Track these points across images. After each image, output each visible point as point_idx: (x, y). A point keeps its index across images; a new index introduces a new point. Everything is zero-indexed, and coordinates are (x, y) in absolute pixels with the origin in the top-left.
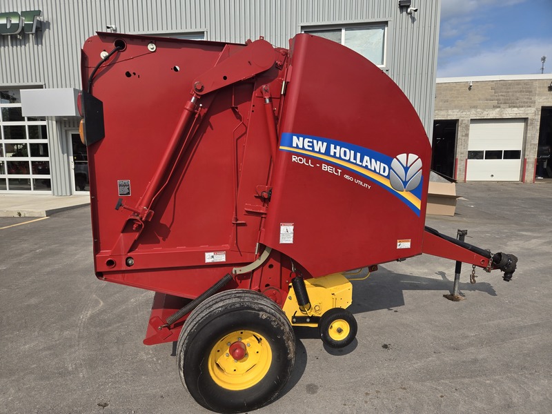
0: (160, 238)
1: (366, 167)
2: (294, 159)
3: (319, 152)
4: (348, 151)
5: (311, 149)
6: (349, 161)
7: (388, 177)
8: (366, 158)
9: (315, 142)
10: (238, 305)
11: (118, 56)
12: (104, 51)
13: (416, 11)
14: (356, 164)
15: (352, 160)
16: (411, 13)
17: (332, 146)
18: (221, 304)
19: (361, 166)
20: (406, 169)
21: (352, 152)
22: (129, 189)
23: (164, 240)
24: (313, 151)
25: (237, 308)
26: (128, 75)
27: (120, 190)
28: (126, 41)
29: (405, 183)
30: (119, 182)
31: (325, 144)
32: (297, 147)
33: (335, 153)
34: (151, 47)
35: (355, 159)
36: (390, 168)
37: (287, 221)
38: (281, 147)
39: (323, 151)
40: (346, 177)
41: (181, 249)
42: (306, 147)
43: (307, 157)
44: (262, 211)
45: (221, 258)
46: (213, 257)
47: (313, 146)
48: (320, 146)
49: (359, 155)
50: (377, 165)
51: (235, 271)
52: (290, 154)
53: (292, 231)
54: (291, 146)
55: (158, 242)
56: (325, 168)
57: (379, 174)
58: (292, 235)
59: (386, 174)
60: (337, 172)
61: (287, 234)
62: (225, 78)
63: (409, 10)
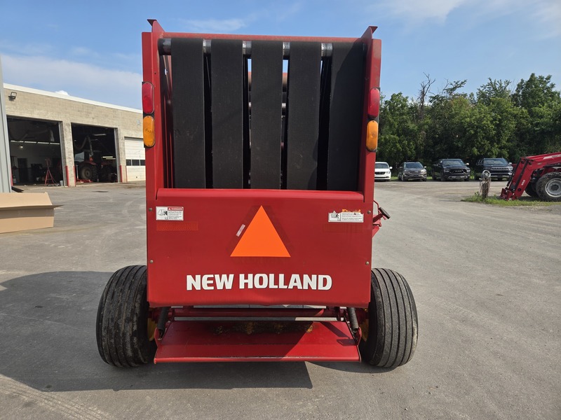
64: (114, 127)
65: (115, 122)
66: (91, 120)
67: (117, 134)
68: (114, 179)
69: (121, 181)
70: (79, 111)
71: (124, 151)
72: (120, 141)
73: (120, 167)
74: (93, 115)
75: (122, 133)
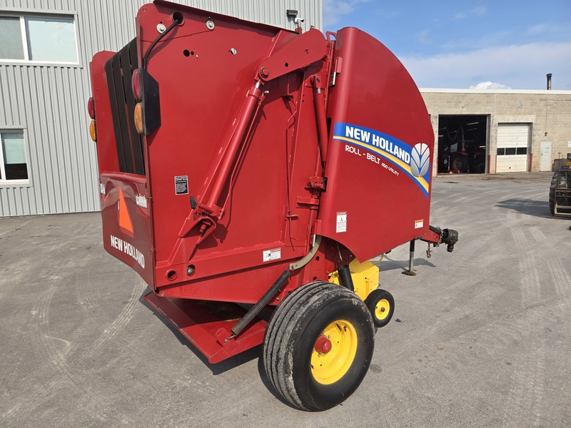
0: (218, 240)
1: (396, 156)
2: (348, 148)
3: (365, 142)
4: (384, 140)
5: (359, 139)
6: (385, 150)
7: (409, 164)
8: (396, 147)
9: (362, 131)
10: (333, 296)
11: (176, 31)
12: (161, 23)
13: (303, 21)
14: (389, 153)
15: (387, 149)
16: (297, 23)
17: (374, 136)
18: (316, 297)
19: (393, 155)
20: (421, 157)
21: (387, 142)
22: (186, 186)
23: (222, 242)
24: (360, 140)
25: (334, 298)
26: (186, 53)
27: (177, 188)
28: (184, 14)
29: (420, 169)
30: (176, 178)
31: (369, 134)
32: (349, 137)
33: (376, 142)
34: (210, 25)
35: (389, 148)
36: (411, 156)
37: (341, 210)
38: (334, 137)
39: (367, 141)
40: (383, 165)
41: (237, 250)
42: (356, 137)
43: (357, 147)
44: (311, 203)
45: (277, 255)
46: (270, 255)
47: (360, 136)
48: (366, 136)
49: (391, 144)
50: (403, 154)
51: (292, 267)
52: (343, 143)
53: (345, 220)
54: (345, 136)
55: (216, 245)
56: (370, 157)
57: (404, 161)
58: (345, 224)
59: (408, 162)
60: (377, 160)
61: (342, 223)
62: (287, 65)
63: (296, 20)
64: (487, 113)
65: (488, 108)
66: (460, 109)
67: (490, 121)
68: (482, 170)
69: (488, 172)
70: (448, 102)
71: (496, 139)
72: (492, 128)
73: (489, 156)
74: (462, 104)
75: (496, 119)
